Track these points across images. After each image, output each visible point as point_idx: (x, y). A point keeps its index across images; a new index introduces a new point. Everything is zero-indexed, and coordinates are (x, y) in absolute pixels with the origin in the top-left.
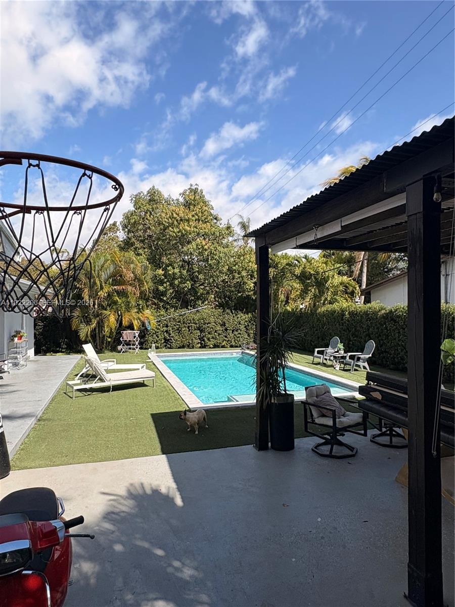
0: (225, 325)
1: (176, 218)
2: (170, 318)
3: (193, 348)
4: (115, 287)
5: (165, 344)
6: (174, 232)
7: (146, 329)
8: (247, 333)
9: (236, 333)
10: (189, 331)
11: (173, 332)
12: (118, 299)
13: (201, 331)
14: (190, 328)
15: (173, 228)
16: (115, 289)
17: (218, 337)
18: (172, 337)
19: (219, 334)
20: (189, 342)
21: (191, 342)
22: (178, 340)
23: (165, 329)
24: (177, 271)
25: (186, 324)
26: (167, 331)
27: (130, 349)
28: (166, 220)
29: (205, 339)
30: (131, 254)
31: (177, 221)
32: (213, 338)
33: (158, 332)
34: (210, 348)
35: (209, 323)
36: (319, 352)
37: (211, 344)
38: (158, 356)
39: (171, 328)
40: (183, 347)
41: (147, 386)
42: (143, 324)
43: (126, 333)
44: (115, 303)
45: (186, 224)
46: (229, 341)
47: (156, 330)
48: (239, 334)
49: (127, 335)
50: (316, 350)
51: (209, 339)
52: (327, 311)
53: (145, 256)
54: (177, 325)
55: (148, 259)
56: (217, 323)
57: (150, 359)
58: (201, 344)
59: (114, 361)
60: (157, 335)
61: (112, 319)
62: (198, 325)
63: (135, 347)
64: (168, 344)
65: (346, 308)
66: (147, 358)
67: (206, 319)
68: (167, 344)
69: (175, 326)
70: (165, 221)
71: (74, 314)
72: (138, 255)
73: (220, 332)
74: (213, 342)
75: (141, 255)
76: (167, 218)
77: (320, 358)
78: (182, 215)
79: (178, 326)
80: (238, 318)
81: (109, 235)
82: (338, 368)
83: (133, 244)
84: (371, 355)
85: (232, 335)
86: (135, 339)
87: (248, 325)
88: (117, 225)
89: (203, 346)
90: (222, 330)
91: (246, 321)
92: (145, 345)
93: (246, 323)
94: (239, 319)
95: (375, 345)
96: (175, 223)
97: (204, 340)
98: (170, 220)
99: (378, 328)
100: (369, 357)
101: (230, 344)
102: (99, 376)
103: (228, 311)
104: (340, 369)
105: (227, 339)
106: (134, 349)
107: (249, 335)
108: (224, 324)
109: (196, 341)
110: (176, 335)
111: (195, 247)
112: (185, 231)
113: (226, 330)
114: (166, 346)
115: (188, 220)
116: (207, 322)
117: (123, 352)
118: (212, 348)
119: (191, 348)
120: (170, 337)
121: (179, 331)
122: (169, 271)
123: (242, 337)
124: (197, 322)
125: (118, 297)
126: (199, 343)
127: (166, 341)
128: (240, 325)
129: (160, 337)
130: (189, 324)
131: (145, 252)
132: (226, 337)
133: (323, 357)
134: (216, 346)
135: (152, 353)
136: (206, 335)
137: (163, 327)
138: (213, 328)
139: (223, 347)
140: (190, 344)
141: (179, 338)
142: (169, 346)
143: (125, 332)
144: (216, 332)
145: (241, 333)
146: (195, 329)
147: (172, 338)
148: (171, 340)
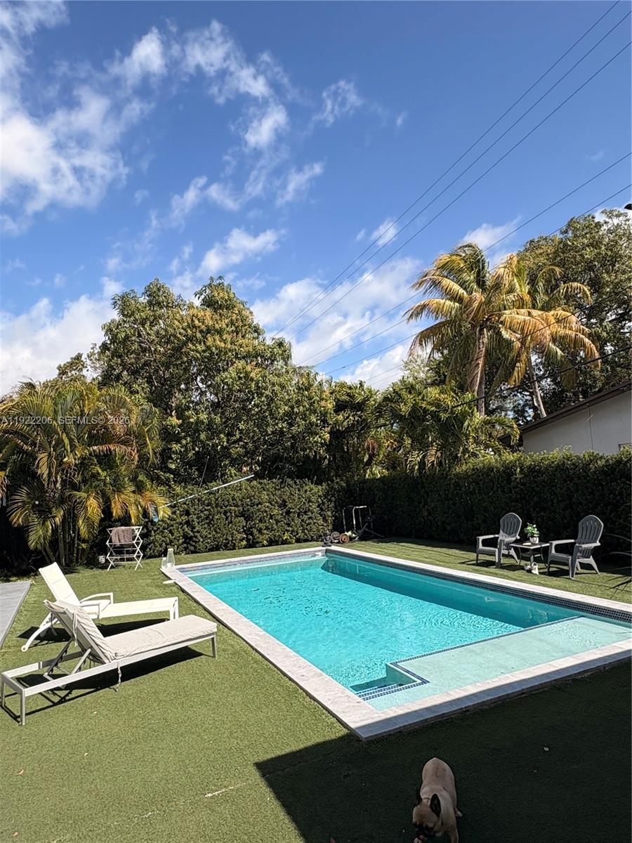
0: (285, 506)
1: (199, 327)
2: (193, 499)
3: (234, 549)
4: (95, 448)
5: (185, 545)
6: (197, 351)
7: (152, 521)
8: (321, 516)
9: (305, 517)
10: (227, 518)
11: (198, 523)
12: (100, 471)
13: (247, 519)
14: (229, 514)
15: (194, 345)
16: (94, 451)
17: (275, 527)
18: (198, 532)
19: (277, 521)
20: (226, 539)
21: (231, 539)
22: (209, 536)
23: (185, 518)
24: (203, 416)
25: (221, 507)
26: (188, 523)
27: (122, 560)
28: (182, 331)
29: (255, 531)
30: (120, 391)
31: (201, 332)
32: (267, 528)
33: (172, 526)
34: (264, 546)
35: (260, 503)
36: (485, 543)
37: (264, 539)
38: (182, 570)
39: (195, 517)
40: (217, 548)
41: (200, 654)
42: (145, 514)
43: (118, 532)
44: (95, 476)
45: (217, 337)
46: (293, 531)
47: (168, 522)
48: (310, 518)
49: (118, 535)
50: (481, 538)
51: (260, 531)
52: (473, 470)
53: (143, 394)
54: (206, 510)
55: (149, 400)
56: (274, 503)
57: (170, 579)
58: (248, 540)
59: (108, 597)
60: (170, 531)
61: (93, 506)
62: (241, 508)
63: (135, 556)
64: (191, 545)
65: (516, 461)
66: (162, 577)
67: (253, 496)
68: (190, 547)
69: (202, 512)
70: (180, 333)
71: (17, 497)
72: (133, 392)
73: (279, 517)
74: (267, 535)
75: (138, 393)
76: (182, 328)
77: (493, 554)
78: (211, 323)
79: (206, 512)
80: (306, 491)
81: (69, 374)
82: (536, 571)
83: (118, 377)
84: (598, 544)
85: (298, 521)
86: (134, 542)
87: (323, 503)
88: (83, 359)
89: (252, 545)
90: (282, 515)
91: (320, 496)
92: (150, 549)
93: (319, 500)
94: (308, 493)
95: (602, 524)
96: (199, 335)
97: (252, 534)
98: (189, 331)
99: (592, 493)
100: (595, 547)
101: (295, 536)
102: (89, 651)
103: (289, 481)
104: (540, 573)
105: (291, 529)
106: (132, 559)
107: (325, 520)
108: (284, 504)
109: (239, 536)
110: (205, 528)
111: (234, 375)
112: (217, 349)
113: (288, 513)
114: (186, 549)
115: (220, 332)
116: (257, 501)
117: (112, 567)
118: (267, 546)
119: (230, 549)
120: (194, 532)
121: (209, 520)
122: (189, 418)
123: (314, 523)
124: (240, 503)
125: (100, 467)
126: (244, 539)
127: (187, 539)
128: (311, 504)
129: (176, 534)
130: (226, 507)
131: (143, 388)
132: (288, 525)
133: (499, 552)
134: (272, 542)
135: (169, 565)
136: (255, 524)
137: (181, 516)
138: (266, 512)
139: (285, 542)
140: (228, 543)
141: (210, 533)
142: (192, 548)
143: (115, 530)
144: (271, 518)
145: (313, 516)
146: (237, 516)
147: (198, 535)
148: (196, 537)
